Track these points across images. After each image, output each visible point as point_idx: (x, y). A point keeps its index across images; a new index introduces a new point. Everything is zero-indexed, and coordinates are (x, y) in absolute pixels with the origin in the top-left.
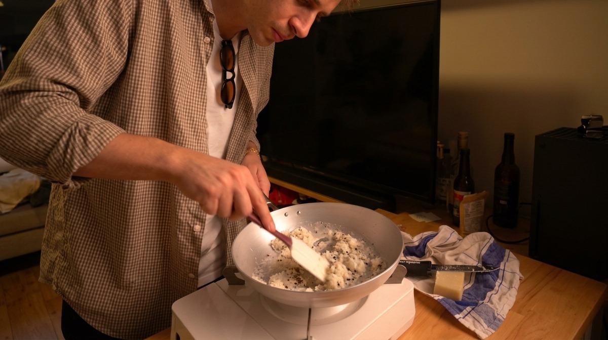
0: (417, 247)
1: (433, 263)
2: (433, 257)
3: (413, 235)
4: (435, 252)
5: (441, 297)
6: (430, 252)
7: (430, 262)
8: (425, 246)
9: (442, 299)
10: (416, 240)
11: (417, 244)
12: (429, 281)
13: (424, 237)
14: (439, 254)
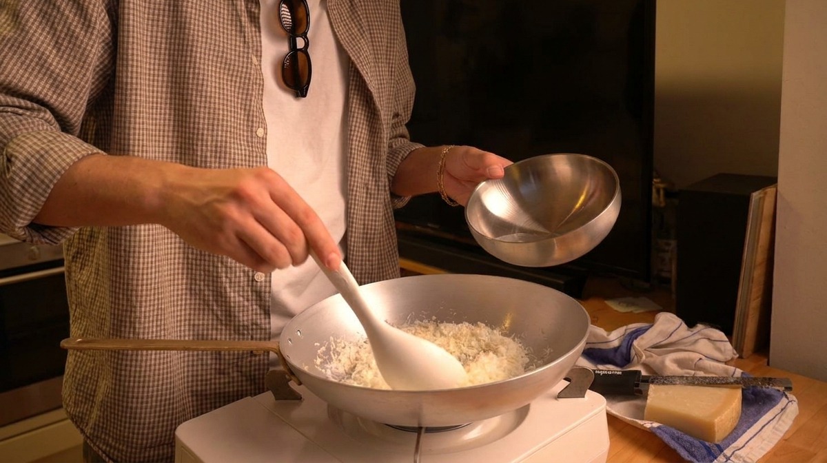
0: (616, 349)
1: (644, 373)
2: (646, 365)
3: (609, 330)
4: (647, 357)
5: (656, 425)
6: (639, 355)
7: (640, 372)
8: (630, 346)
9: (659, 428)
10: (614, 338)
11: (616, 343)
12: (638, 402)
13: (629, 331)
14: (655, 359)
